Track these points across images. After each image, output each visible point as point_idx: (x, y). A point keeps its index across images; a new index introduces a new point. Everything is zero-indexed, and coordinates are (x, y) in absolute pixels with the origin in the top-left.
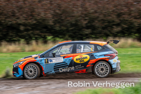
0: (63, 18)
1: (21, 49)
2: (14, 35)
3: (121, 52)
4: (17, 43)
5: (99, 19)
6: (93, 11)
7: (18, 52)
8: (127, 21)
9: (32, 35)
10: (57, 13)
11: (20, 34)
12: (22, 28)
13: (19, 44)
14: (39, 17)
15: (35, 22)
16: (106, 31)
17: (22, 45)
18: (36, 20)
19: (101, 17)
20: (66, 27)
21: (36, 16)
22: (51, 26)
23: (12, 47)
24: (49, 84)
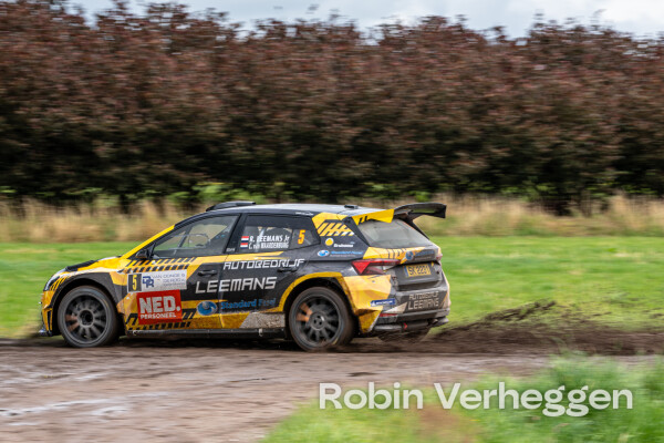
0: (263, 115)
1: (101, 232)
2: (73, 174)
3: (483, 253)
4: (84, 207)
5: (404, 121)
6: (378, 89)
7: (88, 239)
8: (506, 131)
9: (142, 179)
10: (241, 95)
11: (96, 173)
12: (104, 150)
13: (92, 211)
14: (170, 105)
15: (152, 125)
16: (426, 169)
17: (103, 216)
18: (158, 118)
19: (411, 113)
20: (273, 148)
21: (158, 101)
22: (217, 142)
23: (65, 222)
24: (206, 367)
